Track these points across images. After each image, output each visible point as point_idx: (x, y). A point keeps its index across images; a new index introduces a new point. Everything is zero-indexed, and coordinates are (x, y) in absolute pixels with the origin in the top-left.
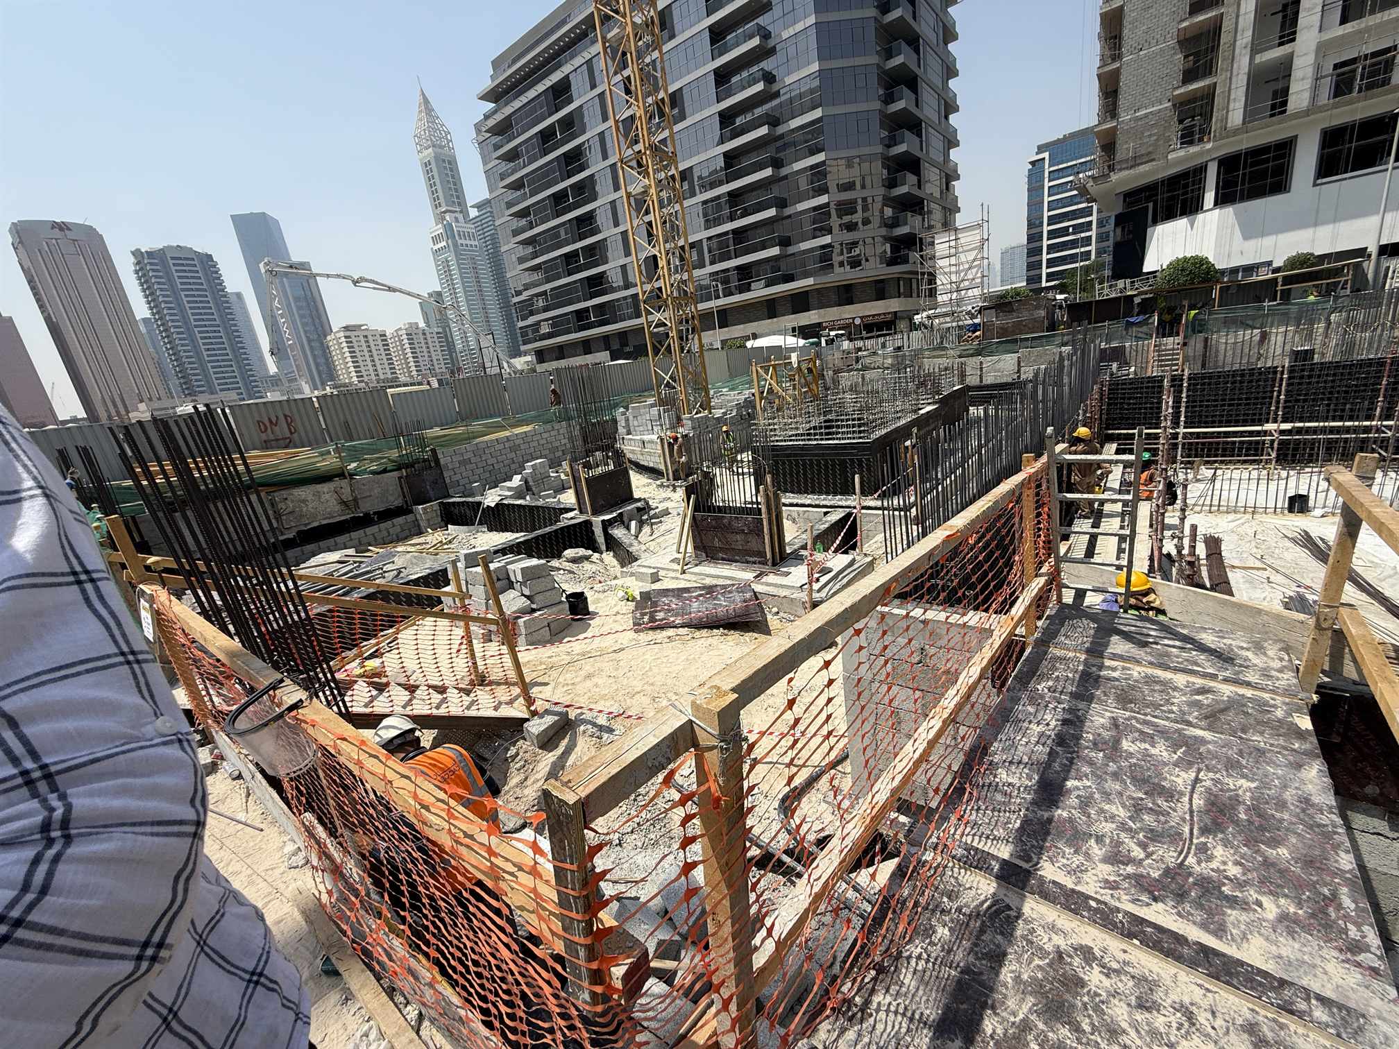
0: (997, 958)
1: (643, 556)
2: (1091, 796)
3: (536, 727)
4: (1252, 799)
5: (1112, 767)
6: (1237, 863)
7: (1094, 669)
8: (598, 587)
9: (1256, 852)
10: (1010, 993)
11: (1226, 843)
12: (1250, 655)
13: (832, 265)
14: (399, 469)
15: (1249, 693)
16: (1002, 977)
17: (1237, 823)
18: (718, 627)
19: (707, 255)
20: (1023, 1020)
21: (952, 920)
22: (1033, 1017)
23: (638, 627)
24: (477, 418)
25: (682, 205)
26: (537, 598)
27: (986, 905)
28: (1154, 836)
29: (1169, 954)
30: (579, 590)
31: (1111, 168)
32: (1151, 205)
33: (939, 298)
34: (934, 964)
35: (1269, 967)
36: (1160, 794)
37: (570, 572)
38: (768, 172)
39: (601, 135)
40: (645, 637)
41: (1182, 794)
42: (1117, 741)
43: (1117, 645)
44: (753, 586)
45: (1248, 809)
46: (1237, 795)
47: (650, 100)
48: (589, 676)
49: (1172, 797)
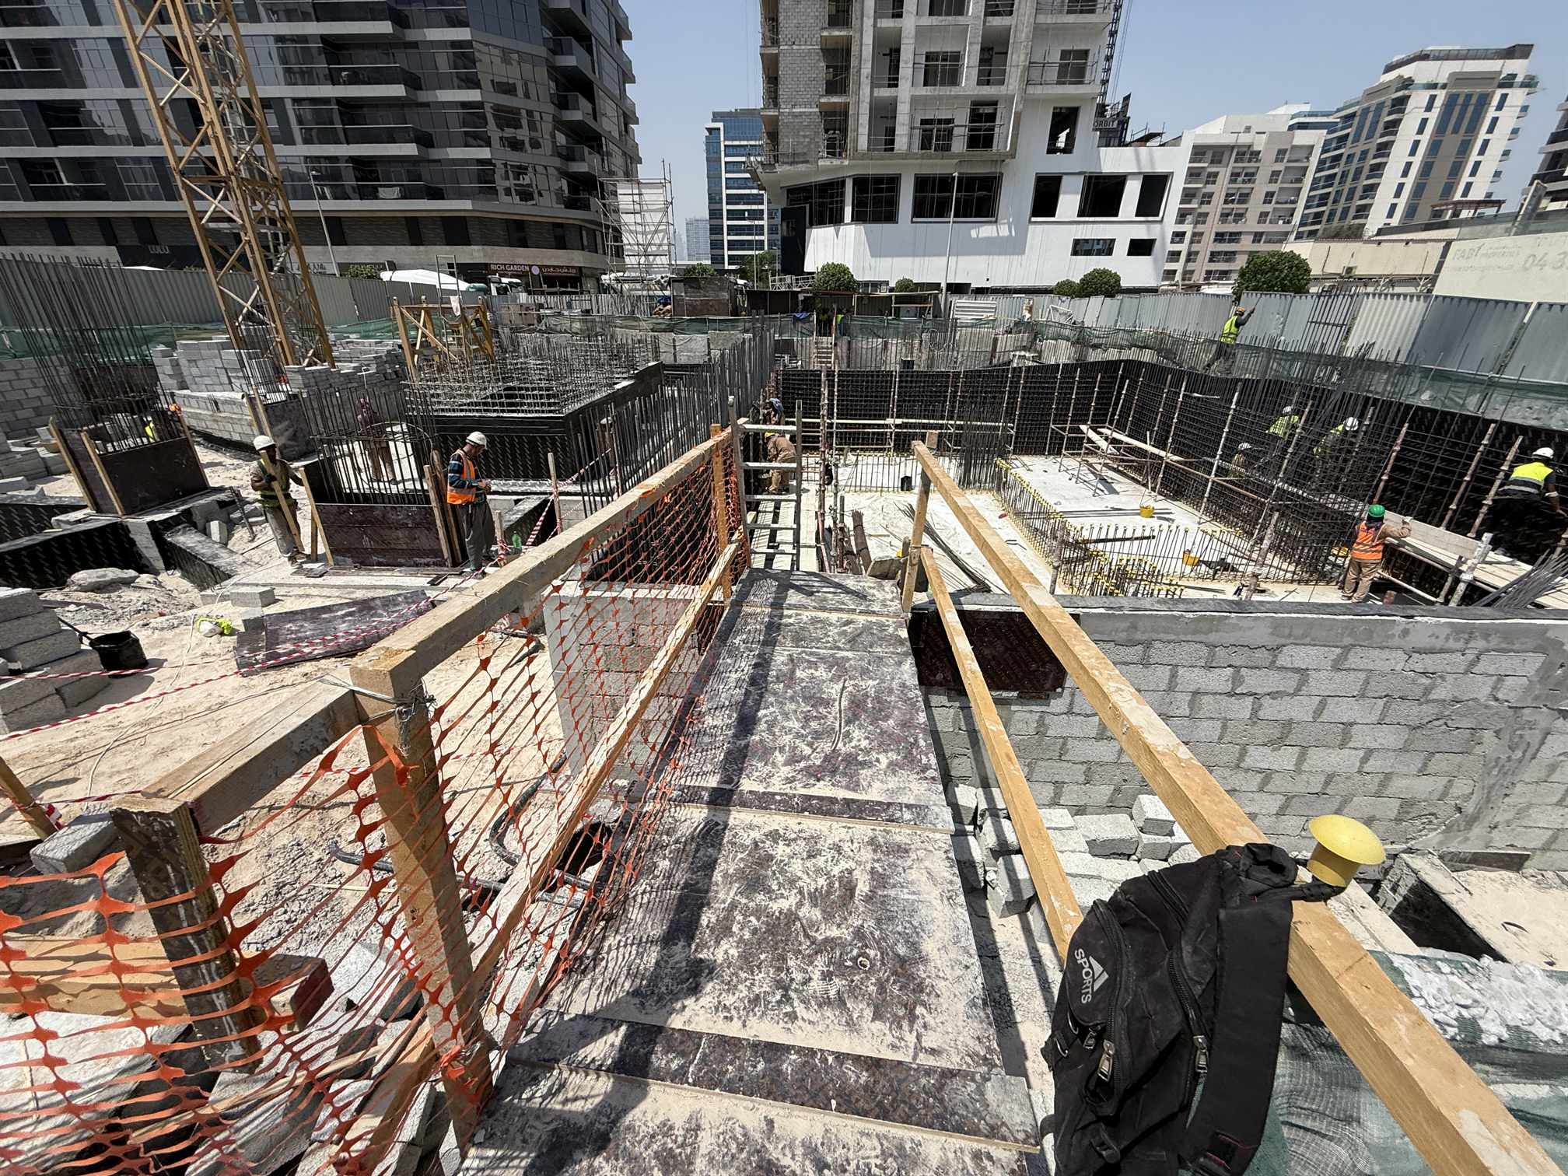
1: (240, 570)
2: (775, 719)
3: (58, 848)
4: (875, 692)
5: (790, 693)
7: (776, 619)
8: (157, 622)
9: (877, 727)
10: (721, 887)
11: (860, 727)
13: (495, 189)
15: (874, 619)
16: (714, 879)
17: (866, 711)
19: (295, 126)
20: (729, 904)
21: (671, 852)
22: (738, 897)
23: (246, 668)
26: (21, 651)
27: (698, 830)
28: (817, 735)
29: (827, 814)
30: (116, 629)
31: (776, 159)
32: (807, 207)
33: (627, 260)
34: (657, 892)
35: (882, 798)
36: (821, 704)
37: (91, 606)
38: (386, 27)
41: (834, 700)
42: (793, 672)
43: (793, 597)
44: (428, 593)
45: (873, 700)
46: (867, 692)
49: (828, 704)
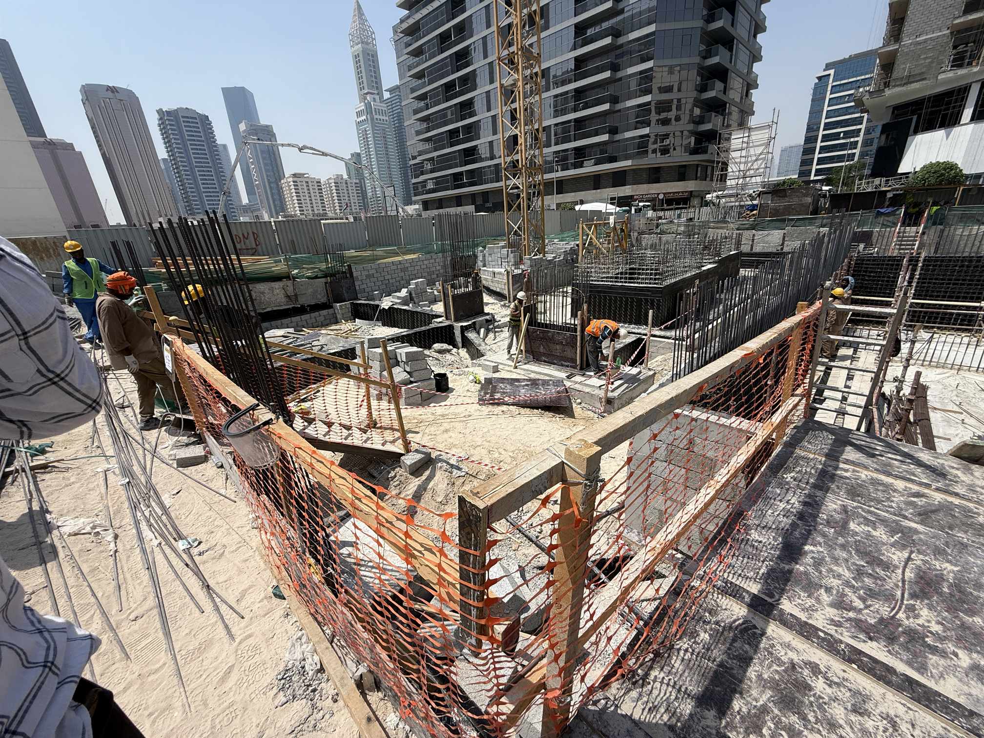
0: (746, 661)
1: (488, 353)
2: (823, 559)
3: (410, 459)
4: (954, 578)
5: (841, 540)
6: (939, 623)
7: (830, 469)
8: (456, 371)
9: (955, 617)
10: (754, 685)
11: (931, 607)
12: (959, 473)
13: (647, 151)
14: (325, 276)
15: (956, 501)
16: (748, 674)
17: (941, 594)
18: (537, 408)
19: (553, 138)
20: (761, 705)
21: (711, 629)
22: (771, 705)
23: (482, 401)
24: (380, 246)
25: (540, 96)
26: (414, 374)
27: (737, 623)
28: (871, 594)
29: (880, 678)
30: (443, 372)
31: (887, 85)
32: (915, 118)
33: (728, 183)
34: (697, 656)
35: (961, 700)
36: (878, 565)
37: (437, 359)
38: (607, 74)
39: (484, 39)
40: (486, 409)
41: (896, 567)
42: (846, 523)
43: (850, 453)
44: (565, 382)
45: (950, 586)
46: (942, 574)
47: (525, 11)
48: (446, 431)
49: (888, 568)
